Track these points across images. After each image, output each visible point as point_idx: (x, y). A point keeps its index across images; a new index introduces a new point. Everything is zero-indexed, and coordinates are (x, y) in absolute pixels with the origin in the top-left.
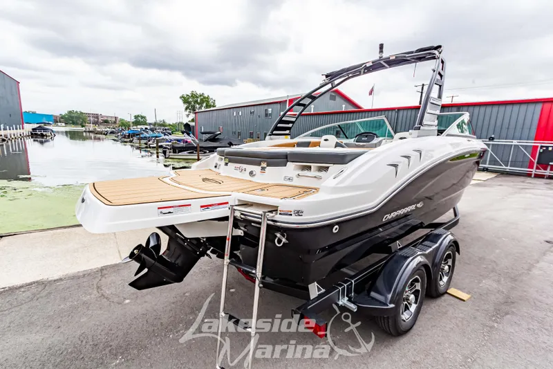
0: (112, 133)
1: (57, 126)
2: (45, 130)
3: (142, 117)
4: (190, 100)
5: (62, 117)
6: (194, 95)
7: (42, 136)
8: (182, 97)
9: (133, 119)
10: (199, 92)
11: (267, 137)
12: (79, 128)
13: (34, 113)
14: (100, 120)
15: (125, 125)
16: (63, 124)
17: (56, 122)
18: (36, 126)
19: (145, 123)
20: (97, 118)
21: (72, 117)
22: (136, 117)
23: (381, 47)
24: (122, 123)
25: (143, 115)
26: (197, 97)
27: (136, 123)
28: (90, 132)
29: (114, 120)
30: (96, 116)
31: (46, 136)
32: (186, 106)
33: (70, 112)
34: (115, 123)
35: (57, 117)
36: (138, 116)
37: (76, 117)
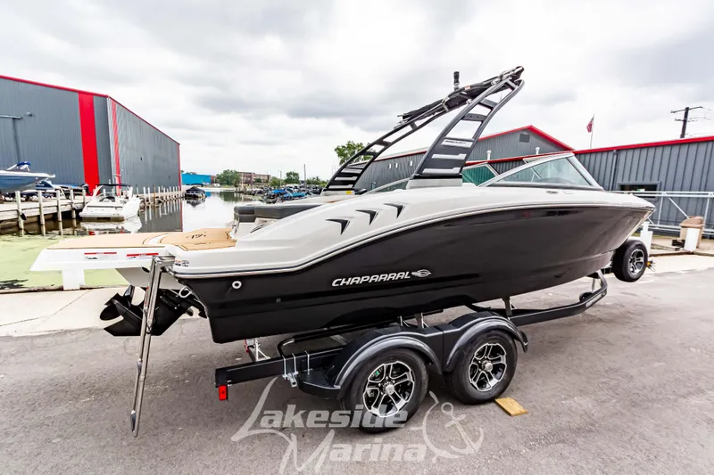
0: (260, 192)
1: (214, 187)
2: (197, 191)
3: (296, 175)
4: (346, 152)
5: (219, 177)
6: (350, 146)
7: (195, 197)
8: (337, 149)
9: (284, 177)
10: (356, 142)
11: (323, 193)
12: (232, 189)
13: (194, 174)
14: (253, 180)
15: (276, 183)
16: (219, 185)
17: (212, 182)
18: (190, 187)
19: (297, 182)
20: (251, 177)
21: (228, 177)
22: (288, 174)
23: (456, 75)
24: (274, 182)
25: (296, 172)
26: (354, 148)
27: (288, 181)
28: (240, 192)
29: (266, 178)
30: (249, 175)
31: (197, 197)
32: (340, 159)
33: (225, 172)
34: (267, 182)
35: (213, 177)
36: (291, 173)
37: (231, 177)
